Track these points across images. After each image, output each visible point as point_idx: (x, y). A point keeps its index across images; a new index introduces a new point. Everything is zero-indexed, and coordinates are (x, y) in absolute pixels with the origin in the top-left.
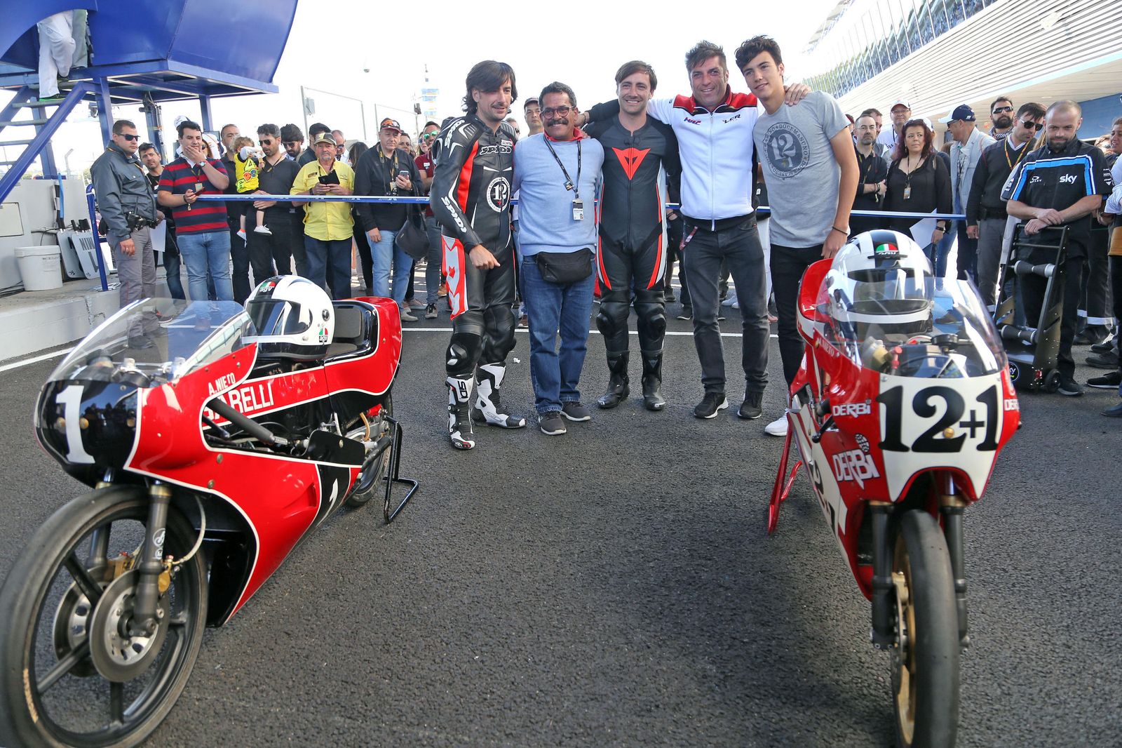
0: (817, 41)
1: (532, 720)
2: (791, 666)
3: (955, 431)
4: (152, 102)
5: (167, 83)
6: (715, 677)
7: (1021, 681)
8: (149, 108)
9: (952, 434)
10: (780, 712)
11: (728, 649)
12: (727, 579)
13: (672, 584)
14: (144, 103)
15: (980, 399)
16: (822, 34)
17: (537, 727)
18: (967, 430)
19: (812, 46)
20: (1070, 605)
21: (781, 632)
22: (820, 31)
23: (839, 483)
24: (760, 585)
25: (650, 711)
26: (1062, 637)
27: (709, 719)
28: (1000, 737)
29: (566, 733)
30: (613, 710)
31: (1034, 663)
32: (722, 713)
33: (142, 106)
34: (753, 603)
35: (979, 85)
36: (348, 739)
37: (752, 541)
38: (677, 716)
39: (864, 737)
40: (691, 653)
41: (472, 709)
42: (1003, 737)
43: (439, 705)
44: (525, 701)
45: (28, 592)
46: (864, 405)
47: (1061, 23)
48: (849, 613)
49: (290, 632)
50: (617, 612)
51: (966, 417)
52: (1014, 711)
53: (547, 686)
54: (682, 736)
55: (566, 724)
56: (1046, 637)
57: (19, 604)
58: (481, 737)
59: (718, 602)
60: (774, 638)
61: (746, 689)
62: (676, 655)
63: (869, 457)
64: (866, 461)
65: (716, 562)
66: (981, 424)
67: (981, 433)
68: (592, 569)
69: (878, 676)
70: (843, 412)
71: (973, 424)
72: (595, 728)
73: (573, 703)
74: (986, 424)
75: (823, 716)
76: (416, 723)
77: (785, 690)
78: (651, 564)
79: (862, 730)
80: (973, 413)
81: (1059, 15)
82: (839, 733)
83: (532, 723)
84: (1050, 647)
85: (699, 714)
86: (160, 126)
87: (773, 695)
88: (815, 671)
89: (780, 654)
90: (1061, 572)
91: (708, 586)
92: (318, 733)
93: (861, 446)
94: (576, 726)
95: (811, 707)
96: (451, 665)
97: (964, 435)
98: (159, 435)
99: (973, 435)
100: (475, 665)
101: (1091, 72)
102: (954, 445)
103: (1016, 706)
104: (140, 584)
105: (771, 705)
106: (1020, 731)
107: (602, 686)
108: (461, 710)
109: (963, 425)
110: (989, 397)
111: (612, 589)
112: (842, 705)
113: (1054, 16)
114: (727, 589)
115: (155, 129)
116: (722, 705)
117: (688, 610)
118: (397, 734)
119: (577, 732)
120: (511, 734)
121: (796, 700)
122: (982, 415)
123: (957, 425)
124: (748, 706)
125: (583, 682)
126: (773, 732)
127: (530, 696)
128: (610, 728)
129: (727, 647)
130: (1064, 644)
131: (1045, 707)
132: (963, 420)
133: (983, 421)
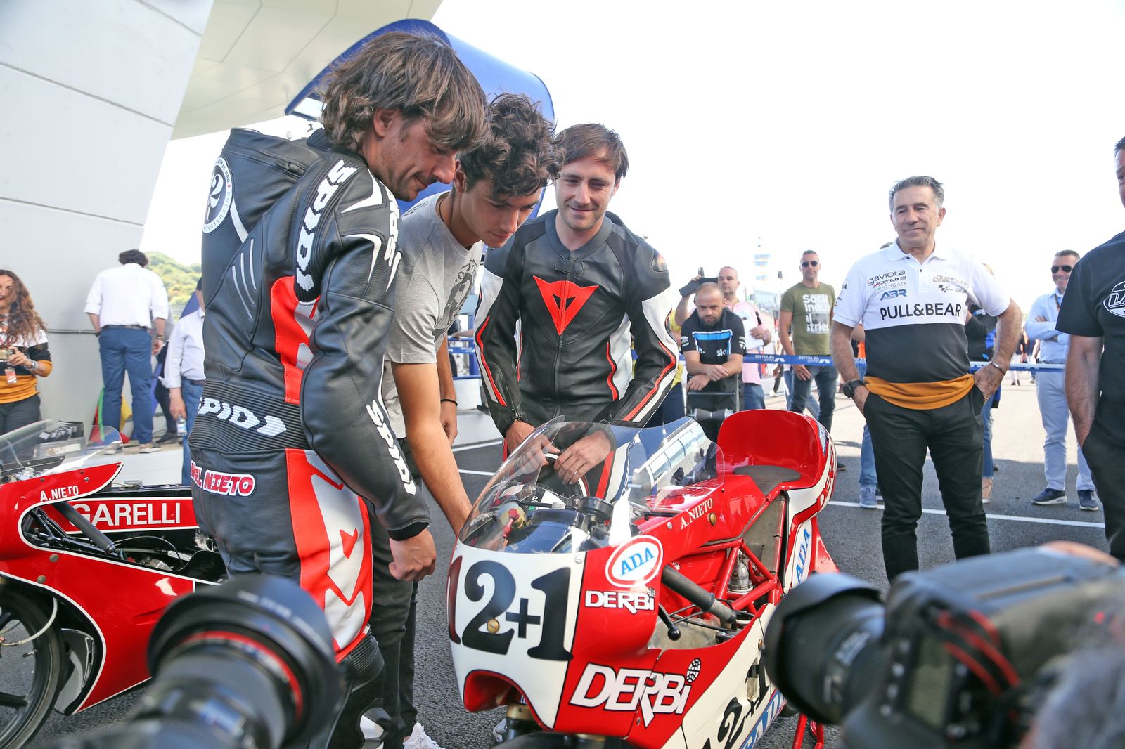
3: (503, 625)
9: (498, 628)
15: (537, 584)
18: (516, 626)
51: (515, 608)
66: (535, 620)
67: (535, 634)
71: (524, 619)
74: (542, 621)
80: (524, 602)
99: (522, 634)
102: (501, 644)
109: (510, 617)
110: (553, 583)
122: (537, 608)
123: (504, 615)
132: (510, 610)
133: (539, 617)
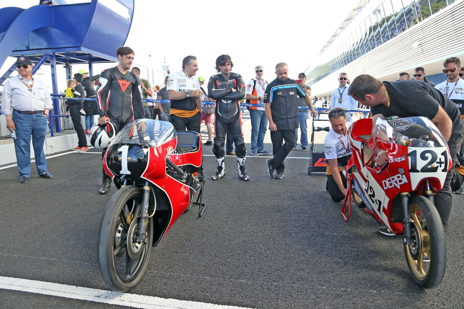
0: (323, 50)
1: (281, 276)
2: (368, 259)
3: (435, 165)
4: (69, 64)
5: (77, 56)
6: (342, 263)
7: (450, 263)
8: (67, 66)
9: (434, 166)
10: (369, 273)
11: (344, 255)
12: (335, 234)
13: (316, 236)
14: (66, 64)
15: (442, 154)
16: (325, 48)
17: (284, 278)
18: (439, 165)
19: (321, 52)
20: (461, 242)
21: (360, 250)
22: (325, 47)
23: (385, 191)
24: (348, 236)
25: (322, 273)
26: (461, 251)
27: (345, 275)
28: (448, 279)
29: (295, 280)
30: (309, 273)
31: (453, 258)
32: (348, 273)
33: (65, 65)
34: (347, 241)
35: (389, 69)
36: (215, 284)
37: (339, 223)
38: (332, 274)
39: (401, 279)
40: (330, 256)
41: (257, 274)
42: (449, 279)
43: (244, 273)
44: (276, 271)
45: (114, 218)
46: (402, 158)
47: (420, 46)
48: (383, 244)
49: (176, 252)
50: (299, 244)
51: (438, 160)
52: (451, 272)
53: (282, 266)
54: (337, 280)
55: (294, 277)
56: (455, 251)
57: (111, 222)
58: (264, 282)
59: (334, 241)
60: (359, 252)
61: (355, 266)
62: (326, 256)
63: (404, 176)
64: (402, 178)
65: (329, 229)
66: (443, 163)
67: (443, 165)
68: (284, 231)
69: (400, 262)
70: (394, 161)
71: (441, 163)
72: (305, 278)
73: (294, 271)
74: (444, 163)
75: (385, 273)
76: (238, 278)
77: (368, 266)
78: (305, 230)
79: (400, 277)
80: (440, 159)
81: (419, 43)
82: (392, 278)
83: (281, 277)
84: (457, 254)
85: (341, 273)
86: (71, 74)
87: (365, 268)
88: (377, 261)
89: (362, 256)
90: (455, 232)
91: (329, 236)
92: (202, 282)
93: (400, 172)
94: (298, 278)
95: (379, 271)
96: (244, 261)
97: (438, 166)
98: (155, 165)
99: (441, 166)
100: (252, 261)
101: (432, 64)
102: (435, 170)
103: (451, 270)
104: (140, 222)
105: (365, 271)
106: (455, 277)
107: (302, 266)
108: (253, 274)
109: (437, 163)
110: (444, 154)
111: (294, 237)
112: (390, 270)
113: (417, 44)
114: (336, 237)
115: (69, 75)
116: (348, 271)
117: (325, 243)
118: (232, 282)
119: (299, 280)
120: (275, 281)
121: (373, 269)
122: (443, 160)
123: (435, 162)
124: (357, 271)
125: (295, 265)
126: (369, 278)
127: (277, 270)
128: (310, 278)
129: (343, 254)
130: (462, 253)
131: (461, 270)
132: (437, 161)
133: (443, 162)
